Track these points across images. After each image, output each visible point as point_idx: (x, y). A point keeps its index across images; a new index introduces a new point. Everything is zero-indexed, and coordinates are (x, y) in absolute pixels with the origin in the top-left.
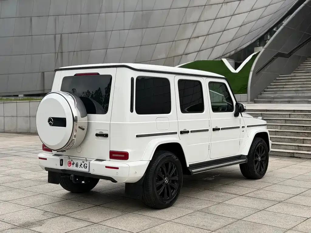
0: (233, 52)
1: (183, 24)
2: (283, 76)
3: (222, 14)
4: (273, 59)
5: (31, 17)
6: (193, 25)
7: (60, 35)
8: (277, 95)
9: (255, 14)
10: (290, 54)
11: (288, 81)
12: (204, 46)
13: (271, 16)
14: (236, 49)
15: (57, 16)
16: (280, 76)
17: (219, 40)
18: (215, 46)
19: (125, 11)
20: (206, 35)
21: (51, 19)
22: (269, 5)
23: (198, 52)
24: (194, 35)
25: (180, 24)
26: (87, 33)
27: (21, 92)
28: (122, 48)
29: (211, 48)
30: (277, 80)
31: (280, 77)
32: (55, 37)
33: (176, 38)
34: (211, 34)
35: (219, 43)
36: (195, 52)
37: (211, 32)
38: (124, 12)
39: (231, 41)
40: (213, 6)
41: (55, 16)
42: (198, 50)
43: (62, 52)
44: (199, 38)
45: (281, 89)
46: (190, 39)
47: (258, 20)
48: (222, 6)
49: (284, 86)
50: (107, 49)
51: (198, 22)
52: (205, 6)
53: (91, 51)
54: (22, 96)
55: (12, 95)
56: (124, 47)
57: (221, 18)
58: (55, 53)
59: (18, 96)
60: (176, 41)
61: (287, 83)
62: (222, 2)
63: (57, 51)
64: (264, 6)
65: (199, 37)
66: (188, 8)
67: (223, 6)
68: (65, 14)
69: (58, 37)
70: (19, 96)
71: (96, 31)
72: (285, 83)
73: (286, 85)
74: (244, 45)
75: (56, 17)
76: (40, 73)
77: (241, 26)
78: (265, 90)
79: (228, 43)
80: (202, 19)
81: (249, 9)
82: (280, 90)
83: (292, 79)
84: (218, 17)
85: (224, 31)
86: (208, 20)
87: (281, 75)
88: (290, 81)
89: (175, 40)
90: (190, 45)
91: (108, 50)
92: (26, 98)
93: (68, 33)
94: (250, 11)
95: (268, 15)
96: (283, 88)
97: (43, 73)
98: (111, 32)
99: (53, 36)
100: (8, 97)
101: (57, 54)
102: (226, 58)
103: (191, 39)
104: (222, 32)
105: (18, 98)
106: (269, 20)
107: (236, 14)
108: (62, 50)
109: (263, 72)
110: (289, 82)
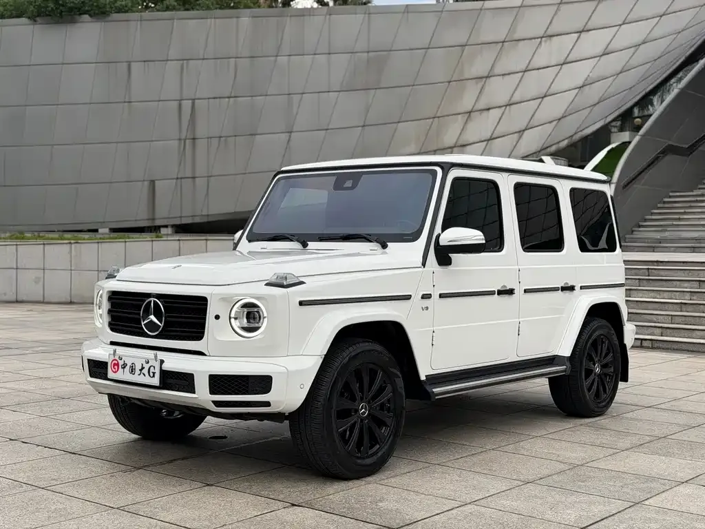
0: (565, 143)
1: (456, 81)
2: (678, 194)
3: (539, 61)
4: (656, 159)
5: (130, 62)
6: (477, 83)
7: (190, 101)
8: (667, 234)
9: (613, 63)
10: (692, 148)
11: (688, 205)
12: (501, 129)
13: (647, 66)
14: (572, 136)
15: (185, 61)
16: (671, 194)
17: (533, 115)
18: (526, 129)
19: (331, 52)
20: (506, 106)
21: (172, 67)
22: (644, 42)
23: (488, 140)
24: (481, 105)
25: (449, 82)
26: (250, 98)
27: (103, 224)
28: (324, 131)
29: (516, 133)
30: (664, 202)
31: (670, 197)
32: (180, 105)
33: (439, 112)
34: (517, 103)
35: (534, 122)
36: (482, 141)
37: (516, 98)
38: (329, 54)
39: (559, 119)
40: (521, 43)
41: (181, 62)
42: (488, 135)
43: (194, 139)
44: (491, 111)
45: (675, 223)
46: (470, 112)
47: (618, 74)
48: (541, 42)
49: (682, 217)
50: (291, 132)
51: (487, 77)
52: (503, 42)
53: (257, 136)
54: (107, 230)
55: (86, 229)
56: (327, 130)
57: (538, 69)
58: (180, 139)
59: (96, 231)
60: (438, 117)
61: (687, 211)
62: (541, 36)
63: (183, 137)
64: (631, 45)
65: (489, 109)
66: (467, 47)
67: (543, 43)
68: (202, 57)
69: (187, 105)
70: (100, 231)
71: (269, 94)
72: (682, 211)
73: (685, 213)
74: (588, 129)
75: (183, 64)
76: (146, 183)
77: (583, 86)
78: (641, 223)
79: (555, 123)
80: (497, 70)
81: (599, 50)
82: (673, 225)
83: (697, 201)
84: (530, 67)
85: (545, 96)
86: (509, 74)
87: (672, 192)
88: (693, 204)
89: (438, 115)
90: (471, 126)
91: (293, 134)
92: (116, 235)
93: (209, 98)
94: (601, 56)
95: (641, 65)
96: (679, 219)
97: (153, 182)
98: (300, 96)
99: (176, 103)
100: (76, 234)
101: (183, 141)
102: (550, 155)
103: (472, 114)
104: (540, 100)
105: (98, 236)
106: (643, 75)
107: (571, 60)
108: (194, 135)
109: (637, 186)
110: (691, 207)
